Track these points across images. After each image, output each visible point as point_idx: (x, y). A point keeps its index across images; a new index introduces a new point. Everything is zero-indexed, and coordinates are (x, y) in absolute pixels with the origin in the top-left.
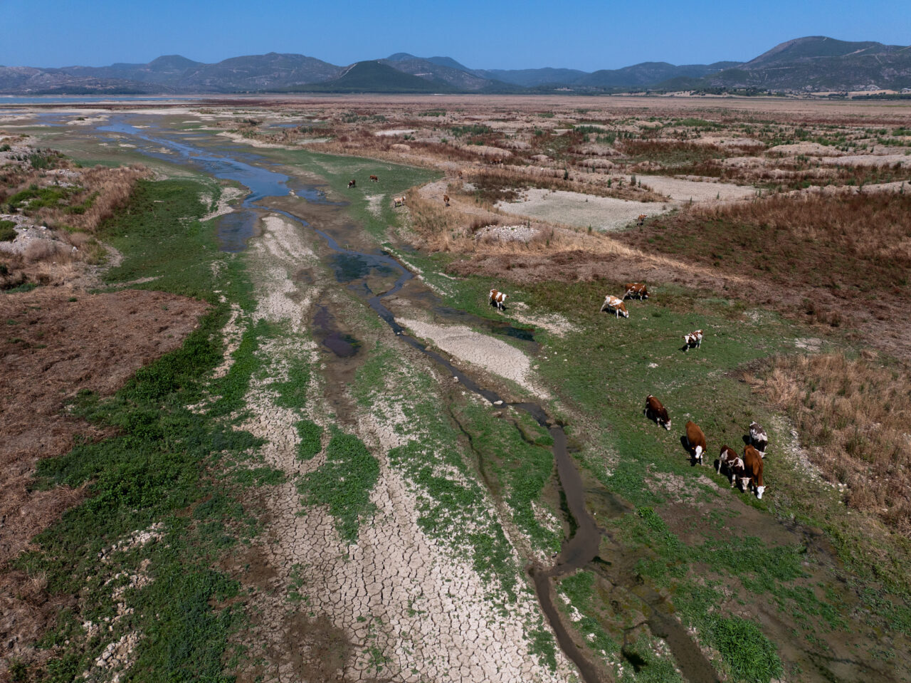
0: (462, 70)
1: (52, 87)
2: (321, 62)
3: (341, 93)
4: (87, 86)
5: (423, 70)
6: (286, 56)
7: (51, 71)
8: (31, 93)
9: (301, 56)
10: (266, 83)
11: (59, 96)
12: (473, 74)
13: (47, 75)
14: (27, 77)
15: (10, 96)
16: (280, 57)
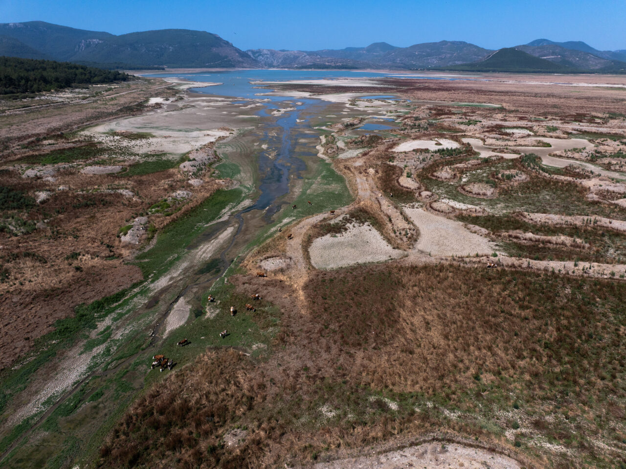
2: (476, 47)
3: (482, 72)
4: (327, 64)
5: (553, 53)
6: (453, 43)
7: (310, 54)
8: (297, 68)
9: (464, 42)
13: (308, 57)
14: (298, 57)
16: (449, 44)
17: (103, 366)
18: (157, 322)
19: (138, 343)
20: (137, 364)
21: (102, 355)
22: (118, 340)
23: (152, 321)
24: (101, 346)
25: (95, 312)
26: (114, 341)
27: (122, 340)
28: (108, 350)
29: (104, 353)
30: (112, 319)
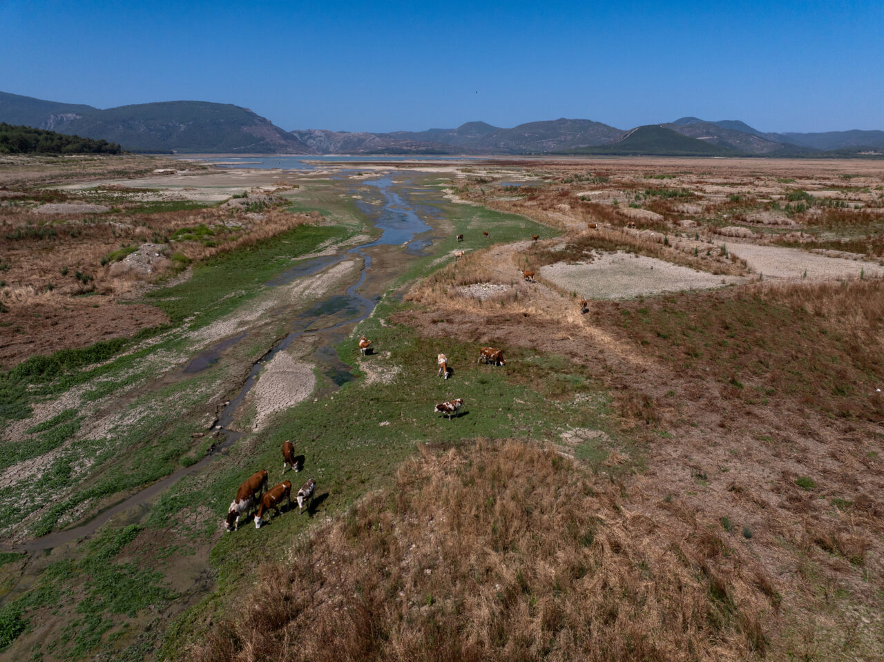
0: (751, 132)
1: (379, 148)
2: (605, 126)
3: (619, 155)
4: (405, 148)
5: (708, 134)
6: (575, 121)
7: (381, 136)
8: (363, 153)
9: (589, 121)
10: (552, 145)
11: (382, 156)
12: (763, 138)
13: (378, 139)
14: (363, 141)
15: (348, 156)
16: (569, 123)
17: (37, 517)
18: (223, 398)
19: (171, 447)
20: (172, 506)
21: (40, 484)
22: (102, 443)
23: (208, 396)
24: (39, 460)
25: (31, 382)
26: (86, 444)
27: (113, 440)
28: (64, 470)
29: (46, 479)
30: (82, 396)
